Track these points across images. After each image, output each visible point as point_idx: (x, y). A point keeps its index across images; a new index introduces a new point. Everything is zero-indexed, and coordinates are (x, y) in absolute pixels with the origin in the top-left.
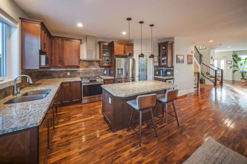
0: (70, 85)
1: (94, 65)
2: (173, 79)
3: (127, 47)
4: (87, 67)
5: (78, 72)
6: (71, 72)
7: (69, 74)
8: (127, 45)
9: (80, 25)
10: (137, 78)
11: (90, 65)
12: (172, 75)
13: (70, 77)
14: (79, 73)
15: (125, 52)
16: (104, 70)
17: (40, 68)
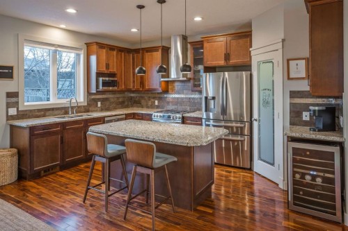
0: (142, 118)
6: (159, 99)
7: (156, 103)
13: (158, 107)
14: (168, 103)
15: (226, 57)
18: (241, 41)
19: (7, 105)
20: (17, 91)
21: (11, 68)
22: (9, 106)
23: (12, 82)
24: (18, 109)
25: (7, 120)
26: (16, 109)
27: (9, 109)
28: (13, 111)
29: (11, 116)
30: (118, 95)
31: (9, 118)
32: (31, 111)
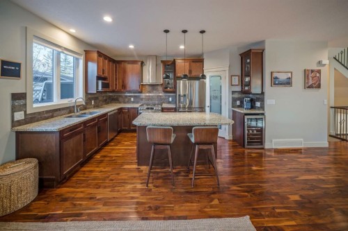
0: (129, 111)
1: (157, 90)
2: (263, 114)
3: (193, 64)
4: (149, 92)
5: (141, 97)
6: (135, 97)
7: (132, 99)
8: (193, 62)
9: (131, 47)
10: (207, 109)
11: (153, 89)
12: (262, 107)
13: (133, 102)
14: (142, 99)
15: (190, 72)
16: (169, 96)
17: (97, 92)
18: (198, 64)
19: (12, 109)
20: (24, 92)
21: (19, 65)
22: (14, 109)
23: (19, 81)
24: (25, 112)
25: (13, 126)
26: (23, 112)
27: (15, 113)
28: (19, 116)
29: (18, 121)
30: (103, 95)
31: (14, 123)
32: (39, 113)
